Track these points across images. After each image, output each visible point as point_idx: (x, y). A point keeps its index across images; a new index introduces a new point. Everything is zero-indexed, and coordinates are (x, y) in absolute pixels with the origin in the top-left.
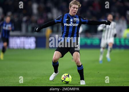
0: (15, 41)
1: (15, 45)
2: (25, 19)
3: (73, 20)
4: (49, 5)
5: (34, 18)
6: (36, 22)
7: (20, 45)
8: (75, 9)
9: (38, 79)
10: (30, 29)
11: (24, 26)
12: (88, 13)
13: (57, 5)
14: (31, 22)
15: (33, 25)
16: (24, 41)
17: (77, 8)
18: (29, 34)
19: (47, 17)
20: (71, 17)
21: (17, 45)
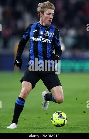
9: (3, 117)
19: (16, 26)
20: (41, 28)
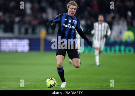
0: (7, 43)
1: (7, 47)
2: (17, 19)
3: (71, 22)
4: (44, 4)
5: (28, 19)
6: (30, 23)
7: (12, 47)
8: (73, 10)
10: (23, 30)
11: (16, 28)
12: (86, 13)
13: (52, 5)
14: (24, 23)
15: (27, 26)
16: (16, 43)
17: (75, 9)
18: (22, 36)
21: (9, 47)
